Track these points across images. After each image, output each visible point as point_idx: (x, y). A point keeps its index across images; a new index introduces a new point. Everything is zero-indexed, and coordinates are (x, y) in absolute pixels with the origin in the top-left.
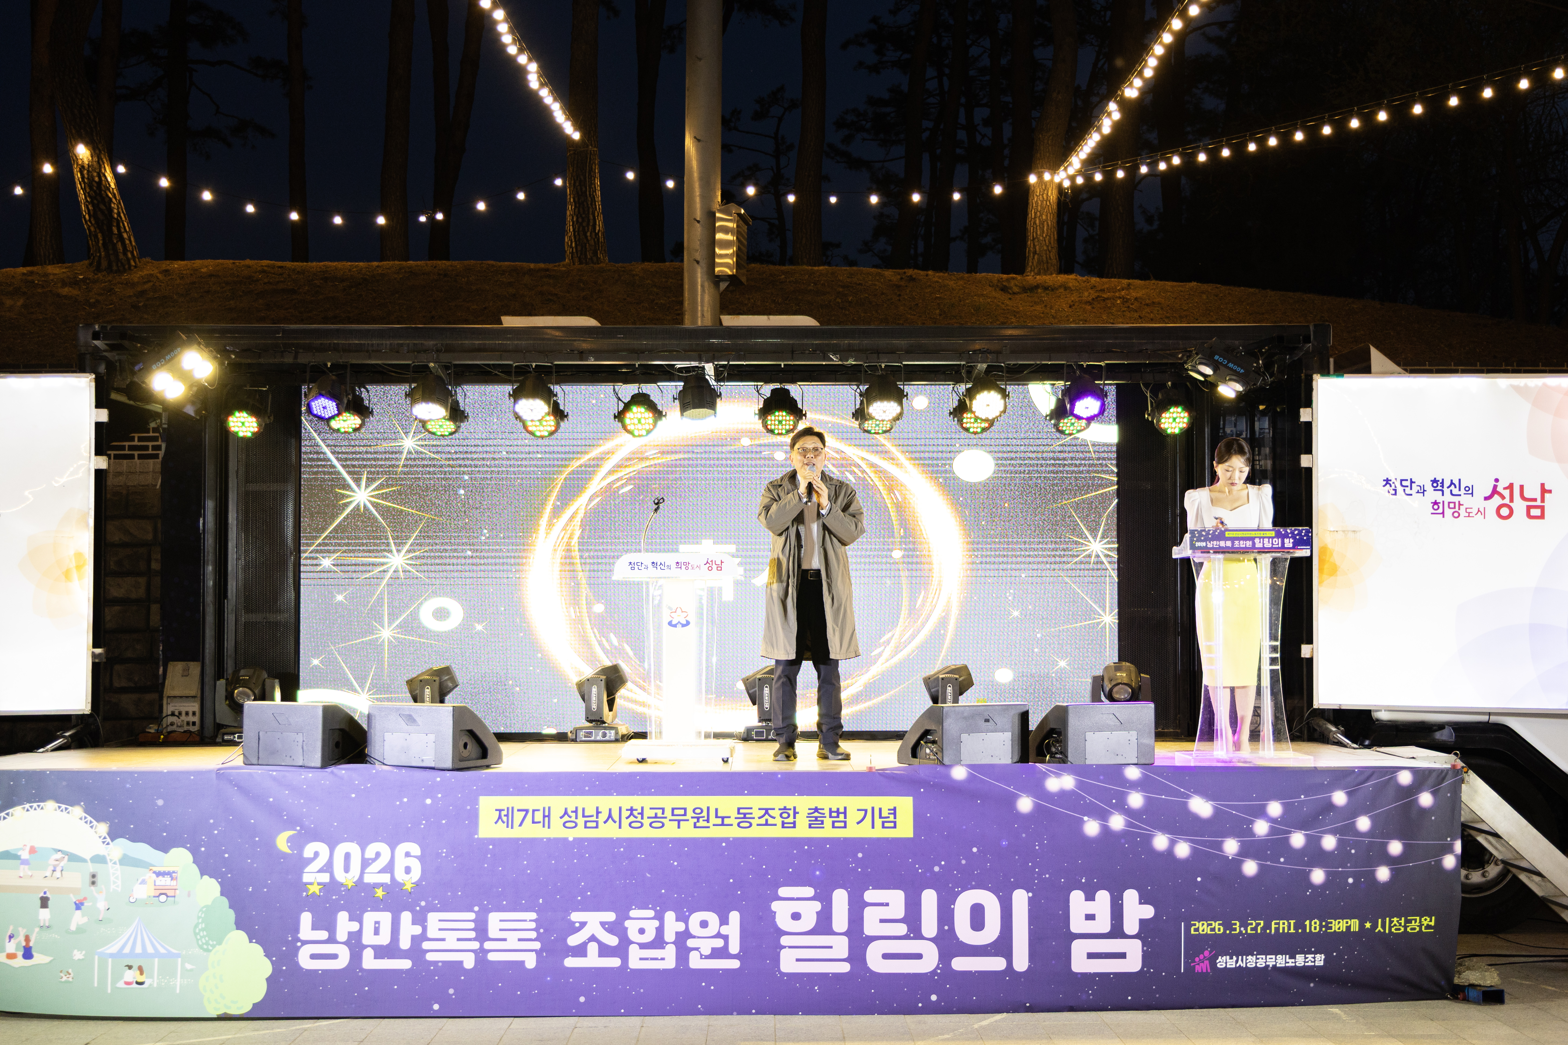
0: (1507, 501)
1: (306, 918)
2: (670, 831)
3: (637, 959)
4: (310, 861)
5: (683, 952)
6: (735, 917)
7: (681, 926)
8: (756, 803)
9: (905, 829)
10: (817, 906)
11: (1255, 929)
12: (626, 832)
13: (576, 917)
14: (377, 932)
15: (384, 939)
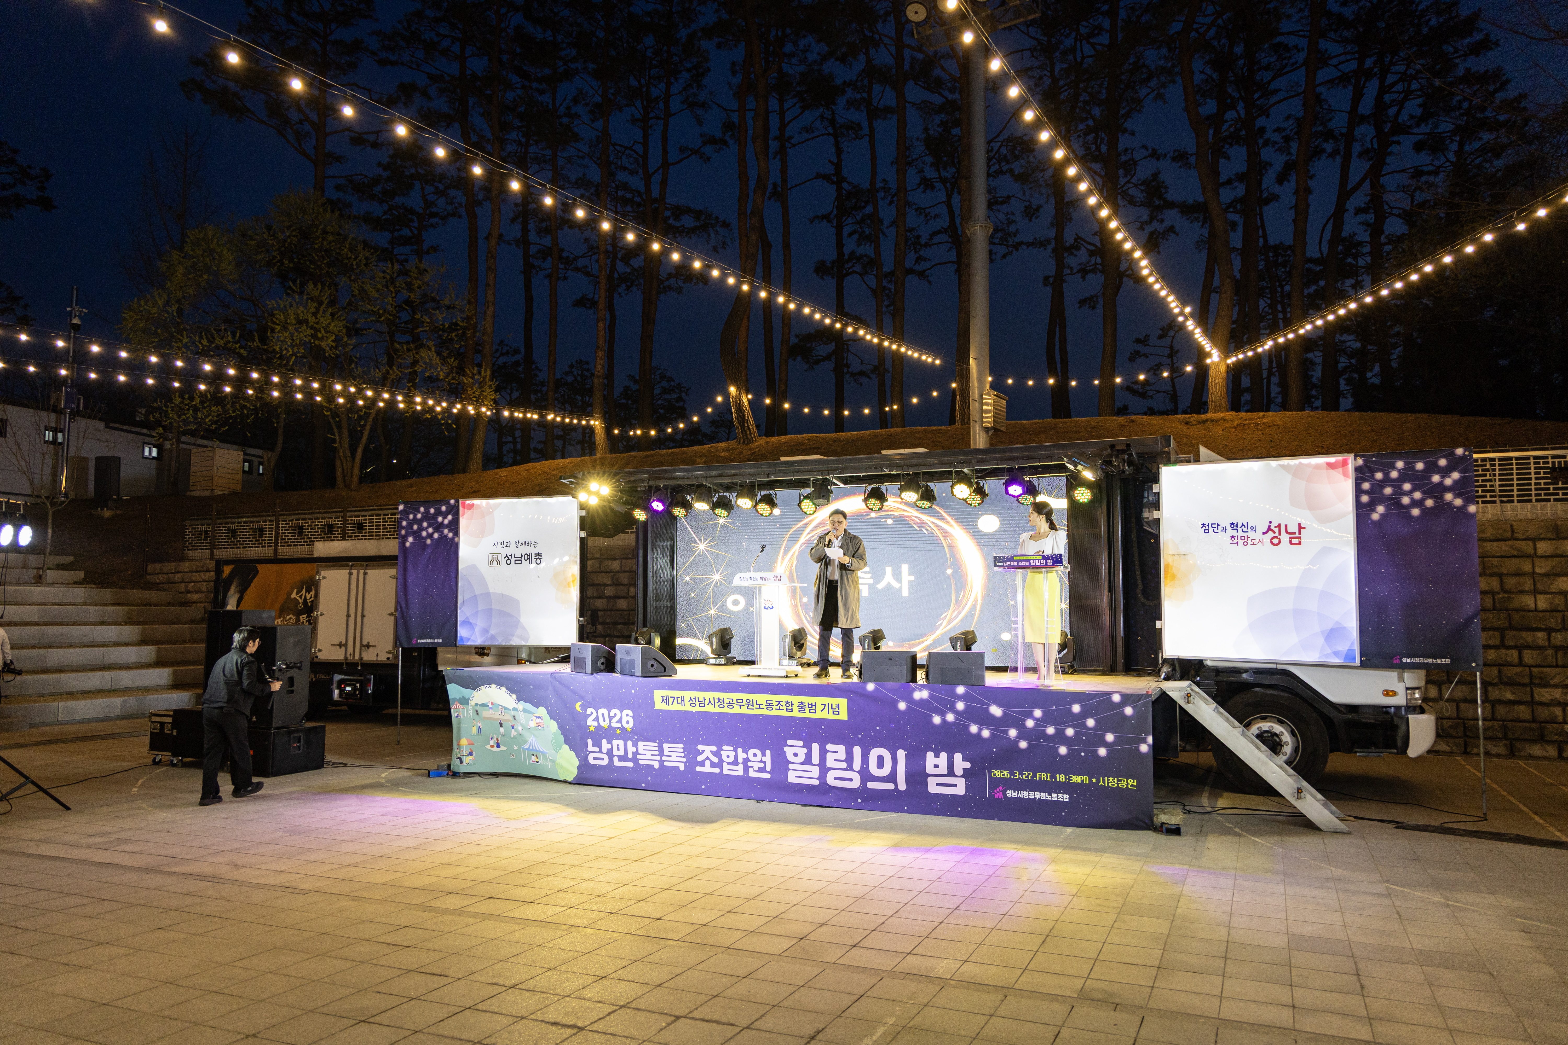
0: (1277, 535)
1: (590, 741)
2: (737, 710)
3: (726, 770)
4: (590, 715)
5: (746, 768)
6: (768, 752)
7: (745, 756)
9: (843, 716)
10: (805, 750)
11: (1027, 777)
12: (717, 710)
13: (700, 747)
14: (618, 749)
15: (622, 753)
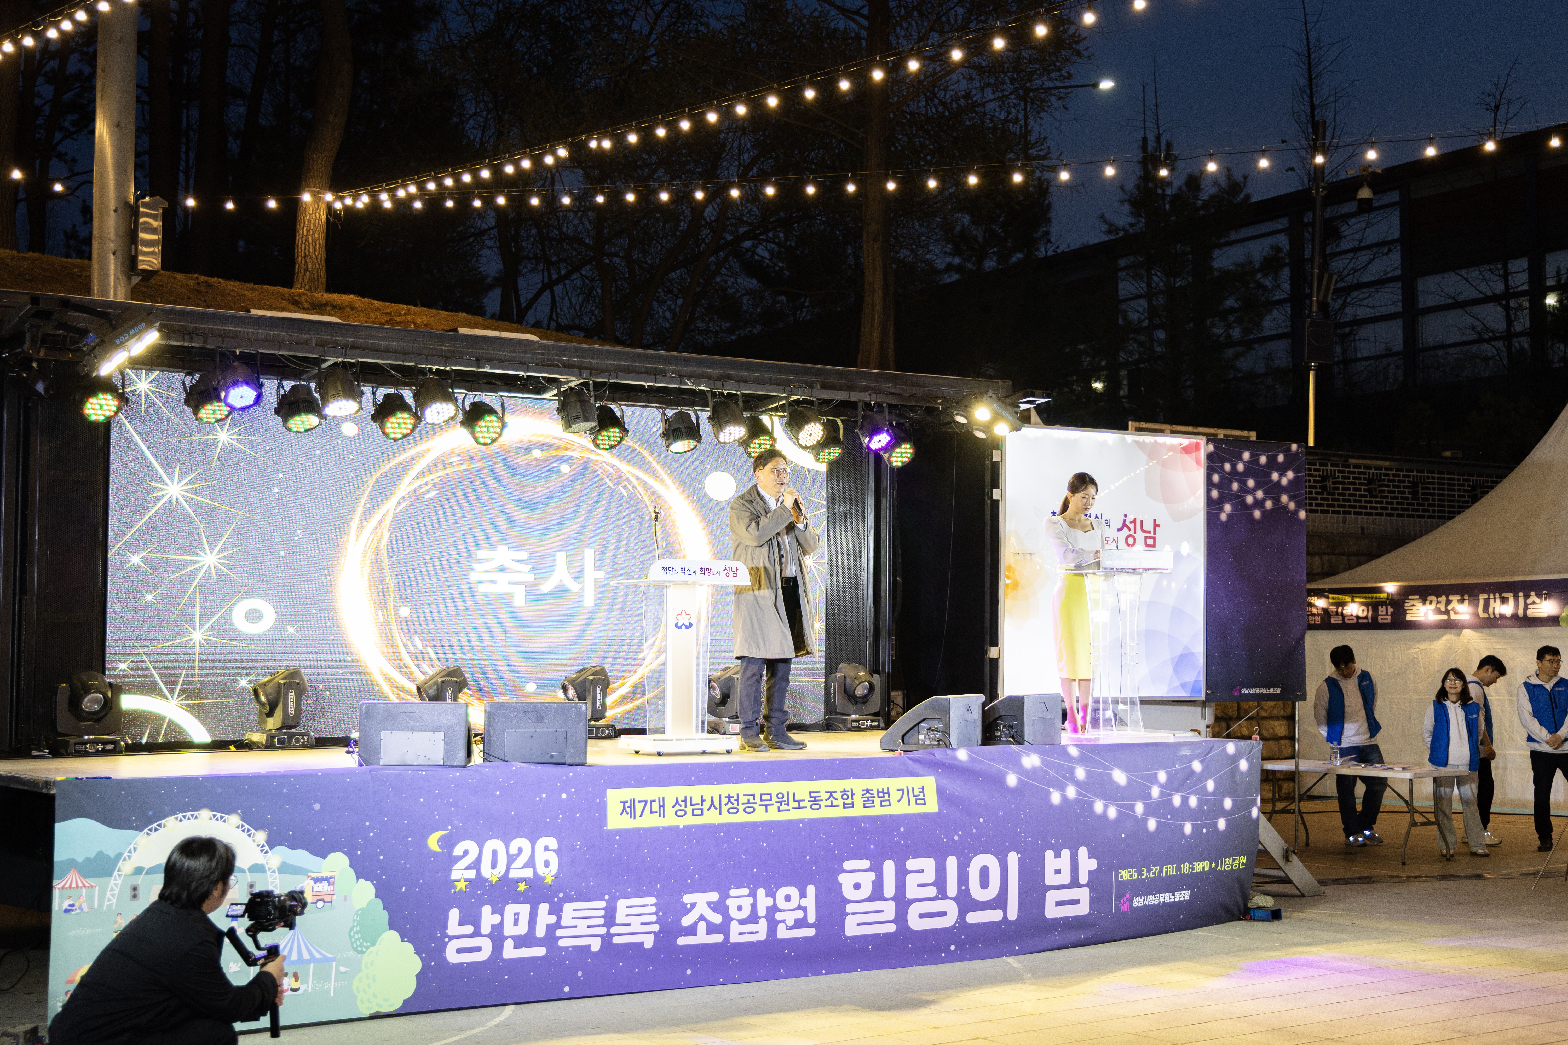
0: (1132, 532)
1: (454, 914)
2: (760, 815)
3: (737, 934)
4: (459, 858)
5: (773, 925)
6: (811, 889)
7: (770, 902)
8: (823, 786)
9: (932, 806)
10: (872, 876)
11: (1154, 874)
12: (726, 818)
13: (688, 899)
14: (516, 923)
15: (522, 929)
